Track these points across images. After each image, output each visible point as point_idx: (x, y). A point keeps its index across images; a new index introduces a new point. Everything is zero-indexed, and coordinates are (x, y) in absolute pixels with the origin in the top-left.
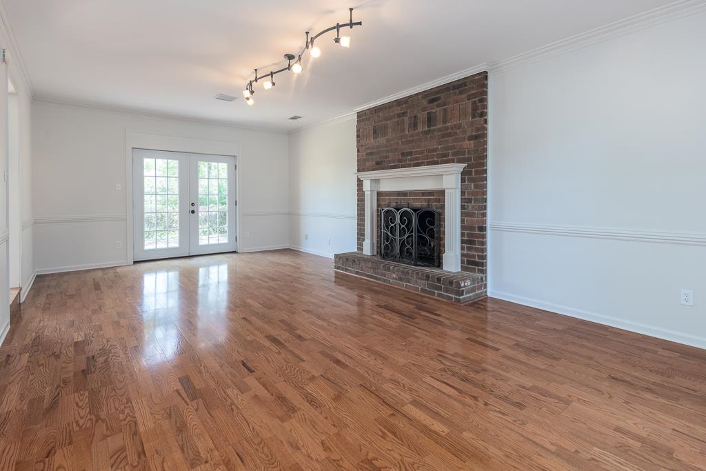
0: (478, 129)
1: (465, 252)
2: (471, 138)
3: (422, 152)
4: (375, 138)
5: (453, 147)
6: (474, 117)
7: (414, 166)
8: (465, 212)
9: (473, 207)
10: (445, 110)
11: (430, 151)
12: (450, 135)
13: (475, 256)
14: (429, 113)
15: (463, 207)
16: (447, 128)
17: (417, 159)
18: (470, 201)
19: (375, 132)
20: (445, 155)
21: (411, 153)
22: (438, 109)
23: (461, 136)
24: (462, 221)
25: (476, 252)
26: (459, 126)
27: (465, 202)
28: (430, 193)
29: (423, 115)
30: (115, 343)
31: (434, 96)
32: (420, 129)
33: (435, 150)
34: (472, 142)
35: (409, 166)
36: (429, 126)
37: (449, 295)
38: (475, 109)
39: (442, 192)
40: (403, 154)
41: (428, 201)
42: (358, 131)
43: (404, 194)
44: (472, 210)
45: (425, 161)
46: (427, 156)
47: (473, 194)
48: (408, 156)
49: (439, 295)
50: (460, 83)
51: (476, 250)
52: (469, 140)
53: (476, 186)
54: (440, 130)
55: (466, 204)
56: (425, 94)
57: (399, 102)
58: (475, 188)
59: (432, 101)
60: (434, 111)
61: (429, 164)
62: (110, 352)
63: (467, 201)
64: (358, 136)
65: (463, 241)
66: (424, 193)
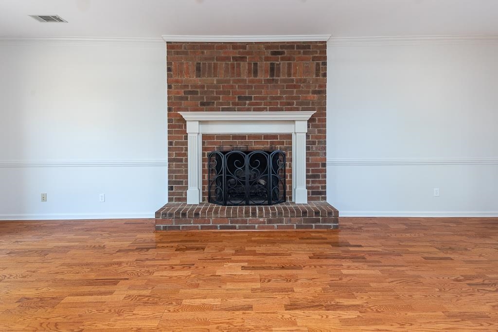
0: (320, 86)
1: (310, 185)
2: (314, 92)
3: (264, 99)
4: (198, 76)
5: (297, 98)
6: (317, 75)
7: (255, 110)
8: (309, 153)
9: (316, 148)
10: (289, 65)
11: (273, 98)
12: (295, 87)
13: (319, 187)
14: (272, 64)
15: (308, 148)
16: (292, 80)
17: (258, 104)
18: (314, 143)
19: (198, 69)
20: (289, 104)
21: (250, 98)
22: (281, 62)
23: (305, 89)
24: (307, 160)
25: (320, 184)
26: (305, 81)
27: (310, 144)
29: (264, 65)
31: (278, 50)
32: (260, 77)
33: (279, 98)
34: (315, 95)
35: (248, 110)
36: (272, 75)
37: (327, 224)
38: (318, 70)
39: (288, 136)
40: (240, 98)
41: (272, 143)
42: (169, 63)
44: (316, 150)
45: (268, 107)
46: (270, 103)
47: (316, 137)
48: (247, 100)
49: (316, 227)
50: (304, 45)
51: (320, 182)
52: (312, 94)
53: (319, 132)
55: (310, 146)
56: (268, 45)
57: (235, 46)
58: (318, 133)
59: (275, 53)
60: (278, 63)
63: (312, 143)
64: (169, 70)
65: (307, 177)
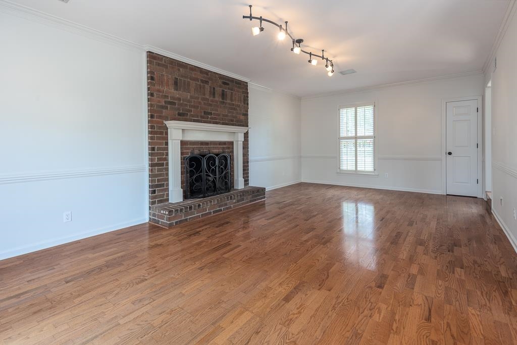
0: (246, 111)
3: (219, 115)
4: (176, 89)
6: (245, 103)
7: (214, 123)
10: (232, 93)
11: (224, 115)
13: (246, 177)
14: (223, 91)
17: (215, 118)
19: (176, 83)
20: (232, 121)
21: (211, 114)
22: (228, 91)
23: (239, 111)
25: (246, 175)
26: (239, 106)
28: (224, 143)
29: (218, 90)
30: (432, 254)
31: (226, 81)
32: (217, 99)
33: (227, 116)
34: (244, 116)
35: (210, 122)
36: (223, 99)
37: (261, 197)
38: (244, 100)
39: (232, 143)
40: (205, 112)
42: (152, 73)
43: (206, 143)
45: (221, 121)
48: (209, 114)
51: (246, 173)
52: (242, 115)
54: (230, 104)
57: (201, 71)
59: (224, 83)
60: (226, 90)
61: (223, 124)
62: (437, 249)
66: (221, 143)
